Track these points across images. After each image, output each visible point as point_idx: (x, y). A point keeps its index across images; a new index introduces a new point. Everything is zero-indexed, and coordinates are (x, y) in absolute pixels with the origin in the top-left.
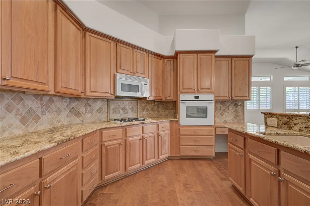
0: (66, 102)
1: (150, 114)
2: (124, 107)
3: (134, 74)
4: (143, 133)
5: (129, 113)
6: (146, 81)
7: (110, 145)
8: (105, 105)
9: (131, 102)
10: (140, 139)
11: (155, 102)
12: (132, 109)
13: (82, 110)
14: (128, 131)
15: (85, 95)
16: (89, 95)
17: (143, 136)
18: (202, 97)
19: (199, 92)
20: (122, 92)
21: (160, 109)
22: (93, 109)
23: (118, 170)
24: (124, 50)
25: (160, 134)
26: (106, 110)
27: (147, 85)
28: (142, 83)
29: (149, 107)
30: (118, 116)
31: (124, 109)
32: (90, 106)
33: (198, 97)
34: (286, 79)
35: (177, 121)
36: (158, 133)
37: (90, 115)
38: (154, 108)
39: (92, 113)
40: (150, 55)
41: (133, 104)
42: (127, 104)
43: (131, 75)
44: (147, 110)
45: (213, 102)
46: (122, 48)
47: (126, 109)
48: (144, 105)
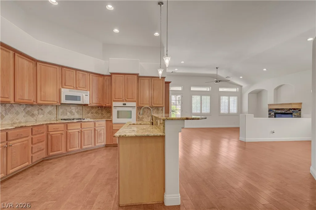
0: (23, 107)
1: (94, 116)
2: (71, 111)
3: (76, 88)
4: (81, 128)
5: (75, 114)
6: (87, 93)
7: (54, 134)
8: (54, 109)
9: (77, 107)
10: (79, 132)
11: (98, 107)
12: (78, 112)
13: (36, 112)
14: (68, 126)
15: (37, 103)
16: (40, 103)
17: (81, 130)
18: (128, 104)
19: (126, 101)
20: (66, 101)
21: (103, 113)
22: (44, 112)
23: (60, 150)
24: (68, 72)
25: (96, 129)
26: (56, 113)
27: (87, 95)
28: (84, 94)
29: (94, 111)
30: (66, 117)
31: (71, 112)
32: (42, 110)
33: (125, 104)
34: (221, 90)
35: (111, 120)
36: (95, 129)
37: (42, 116)
38: (98, 112)
39: (44, 115)
40: (91, 75)
41: (79, 108)
42: (73, 109)
43: (74, 89)
44: (92, 113)
45: (135, 107)
46: (67, 71)
47: (73, 112)
48: (89, 109)
